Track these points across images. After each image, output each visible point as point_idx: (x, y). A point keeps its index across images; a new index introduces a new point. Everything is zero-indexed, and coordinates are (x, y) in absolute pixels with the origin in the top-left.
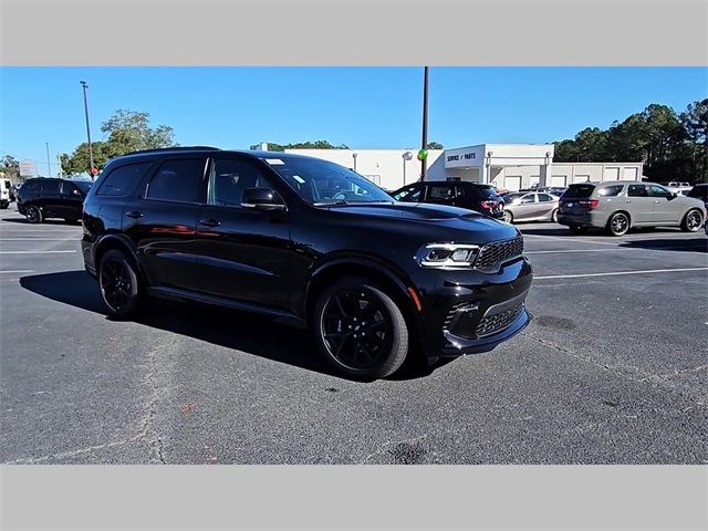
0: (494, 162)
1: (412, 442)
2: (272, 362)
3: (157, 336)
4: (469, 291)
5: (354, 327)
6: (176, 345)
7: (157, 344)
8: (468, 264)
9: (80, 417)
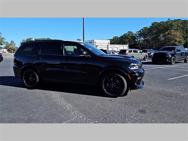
0: (96, 44)
1: (140, 109)
5: (112, 85)
8: (138, 68)
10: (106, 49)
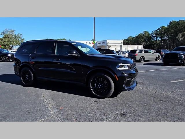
1: (122, 112)
2: (77, 96)
3: (41, 90)
4: (128, 75)
6: (48, 93)
7: (42, 93)
10: (120, 49)
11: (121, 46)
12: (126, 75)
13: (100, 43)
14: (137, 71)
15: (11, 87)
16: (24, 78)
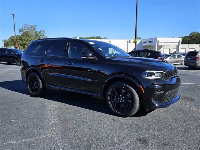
0: (160, 44)
1: (144, 137)
2: (91, 111)
3: (49, 102)
4: (161, 87)
5: (120, 99)
6: (56, 105)
7: (50, 105)
8: (160, 78)
9: (28, 128)
10: (175, 50)
11: (178, 46)
12: (157, 86)
13: (146, 42)
14: (178, 80)
15: (16, 96)
16: (31, 86)
